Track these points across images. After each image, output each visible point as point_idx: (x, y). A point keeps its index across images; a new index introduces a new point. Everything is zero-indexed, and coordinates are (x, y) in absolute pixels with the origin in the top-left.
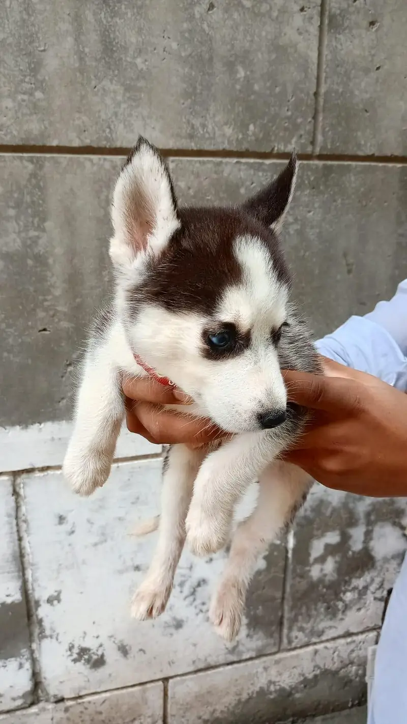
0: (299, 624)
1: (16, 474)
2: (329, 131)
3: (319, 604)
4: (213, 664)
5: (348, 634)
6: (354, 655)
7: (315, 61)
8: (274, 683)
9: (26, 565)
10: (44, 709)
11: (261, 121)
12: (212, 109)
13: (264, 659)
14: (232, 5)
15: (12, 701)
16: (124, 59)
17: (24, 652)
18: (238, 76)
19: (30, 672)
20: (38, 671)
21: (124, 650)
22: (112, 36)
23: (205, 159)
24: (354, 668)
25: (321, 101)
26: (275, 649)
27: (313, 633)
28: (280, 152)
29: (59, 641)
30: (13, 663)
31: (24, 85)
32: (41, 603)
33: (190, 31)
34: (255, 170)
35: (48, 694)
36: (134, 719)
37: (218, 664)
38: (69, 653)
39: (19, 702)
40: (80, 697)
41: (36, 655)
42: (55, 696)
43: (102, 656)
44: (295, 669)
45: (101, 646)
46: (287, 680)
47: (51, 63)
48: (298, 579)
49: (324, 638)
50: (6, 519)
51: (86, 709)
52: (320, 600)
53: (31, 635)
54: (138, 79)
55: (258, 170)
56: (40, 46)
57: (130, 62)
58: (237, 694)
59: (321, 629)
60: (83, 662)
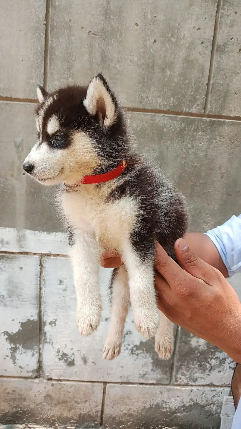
0: (182, 371)
1: (42, 255)
2: (214, 103)
4: (131, 381)
5: (211, 385)
6: (215, 399)
7: (209, 68)
8: (166, 402)
9: (42, 303)
10: (42, 381)
11: (177, 97)
12: (152, 89)
13: (161, 386)
14: (166, 40)
15: (27, 373)
16: (111, 64)
17: (35, 348)
18: (167, 74)
19: (37, 359)
20: (41, 360)
21: (85, 360)
22: (106, 54)
23: (147, 113)
25: (211, 87)
26: (166, 383)
27: (190, 378)
28: (186, 112)
29: (53, 346)
30: (29, 353)
31: (64, 75)
32: (47, 324)
33: (144, 53)
34: (172, 120)
36: (86, 401)
37: (134, 382)
38: (57, 354)
39: (30, 374)
40: (60, 380)
41: (42, 351)
42: (48, 376)
43: (74, 360)
45: (73, 354)
46: (174, 403)
47: (77, 66)
48: (183, 344)
49: (197, 383)
50: (35, 277)
51: (62, 387)
52: (196, 360)
53: (40, 340)
55: (174, 120)
56: (73, 58)
57: (114, 66)
58: (143, 403)
59: (195, 377)
60: (63, 361)
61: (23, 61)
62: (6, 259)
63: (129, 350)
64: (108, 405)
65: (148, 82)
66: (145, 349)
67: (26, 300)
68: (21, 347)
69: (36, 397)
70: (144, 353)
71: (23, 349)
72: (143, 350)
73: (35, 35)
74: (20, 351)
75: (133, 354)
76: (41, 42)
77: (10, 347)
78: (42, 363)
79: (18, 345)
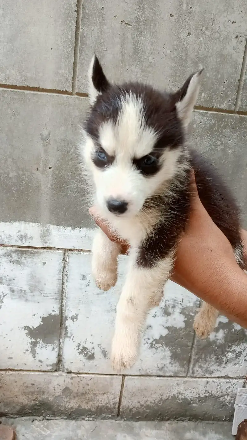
0: (200, 364)
1: (66, 250)
2: (245, 100)
3: (212, 355)
4: (150, 374)
5: (227, 377)
6: (229, 390)
7: (241, 64)
8: (182, 394)
9: (64, 297)
10: (61, 375)
11: (209, 92)
13: (178, 379)
14: (200, 34)
15: (47, 366)
16: (143, 57)
17: (56, 342)
18: (199, 68)
19: (57, 353)
20: (61, 354)
21: (105, 354)
22: (139, 45)
24: (229, 398)
25: (242, 83)
26: (184, 375)
27: (206, 371)
28: (217, 108)
29: (74, 340)
30: (50, 347)
32: (68, 318)
33: (177, 45)
34: (202, 116)
35: (64, 368)
36: (105, 393)
37: (152, 374)
38: (77, 348)
39: (50, 368)
40: (80, 373)
41: (62, 345)
42: (67, 369)
43: (94, 353)
44: (194, 389)
45: (93, 348)
46: (190, 395)
49: (213, 375)
50: (58, 272)
51: (81, 380)
52: (213, 353)
53: (61, 334)
54: (148, 67)
55: (204, 116)
56: (104, 48)
57: (146, 59)
58: (160, 395)
59: (212, 370)
60: (83, 355)
61: (52, 50)
62: (29, 253)
63: (149, 344)
64: (125, 397)
65: (181, 76)
66: (164, 343)
67: (48, 295)
68: (41, 342)
69: (55, 390)
70: (163, 347)
71: (43, 343)
72: (162, 344)
73: (65, 23)
74: (41, 345)
75: (152, 347)
76: (72, 30)
77: (30, 342)
78: (62, 357)
79: (38, 340)
